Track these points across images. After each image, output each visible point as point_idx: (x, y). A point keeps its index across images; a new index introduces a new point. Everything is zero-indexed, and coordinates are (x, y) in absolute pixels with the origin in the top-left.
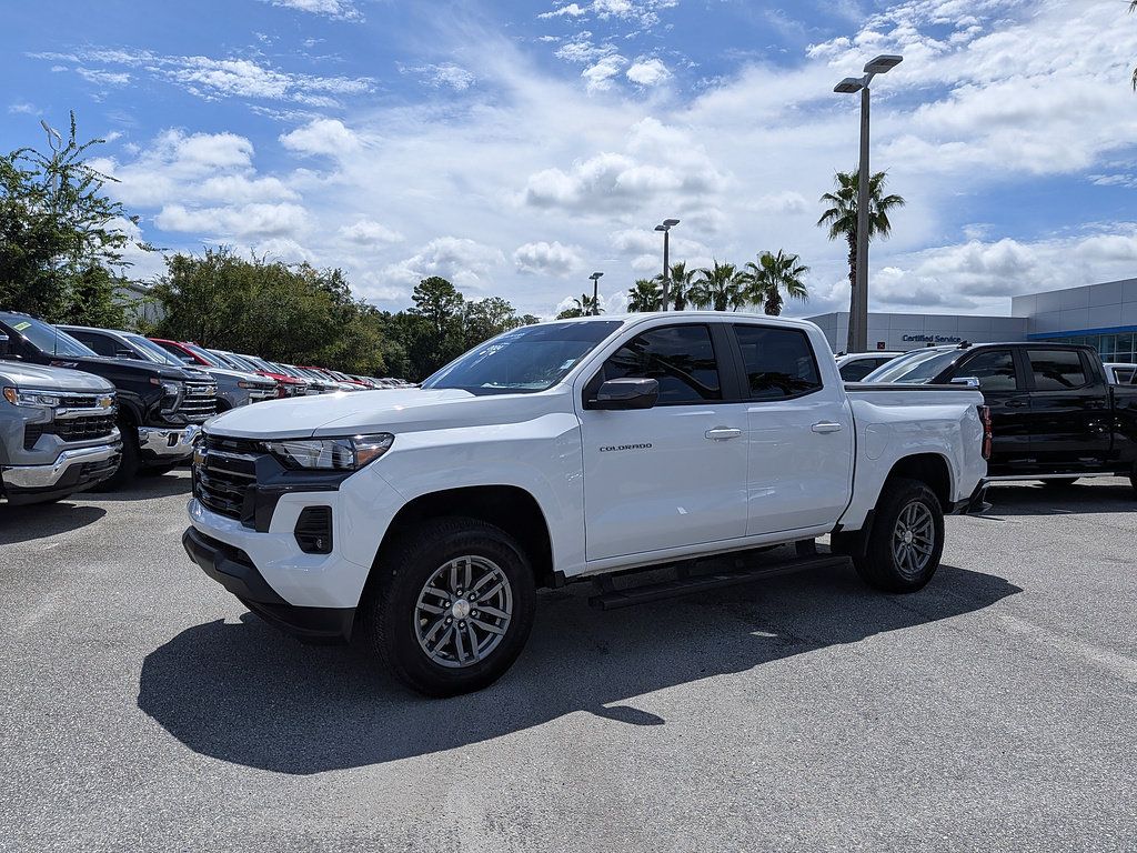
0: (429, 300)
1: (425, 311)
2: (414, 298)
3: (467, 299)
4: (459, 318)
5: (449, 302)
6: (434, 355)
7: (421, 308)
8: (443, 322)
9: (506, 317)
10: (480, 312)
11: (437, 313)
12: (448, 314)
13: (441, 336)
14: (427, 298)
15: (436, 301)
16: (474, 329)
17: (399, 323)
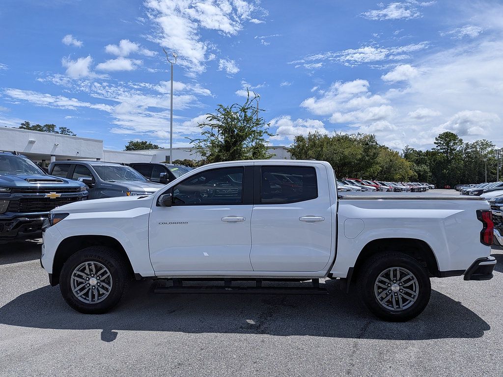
0: (443, 143)
1: (441, 149)
2: (435, 143)
3: (465, 142)
4: (460, 152)
5: (454, 144)
6: (445, 171)
7: (439, 148)
8: (451, 153)
9: (490, 149)
10: (473, 148)
11: (448, 150)
12: (454, 150)
13: (449, 162)
14: (442, 142)
15: (448, 144)
16: (468, 157)
17: (427, 156)
